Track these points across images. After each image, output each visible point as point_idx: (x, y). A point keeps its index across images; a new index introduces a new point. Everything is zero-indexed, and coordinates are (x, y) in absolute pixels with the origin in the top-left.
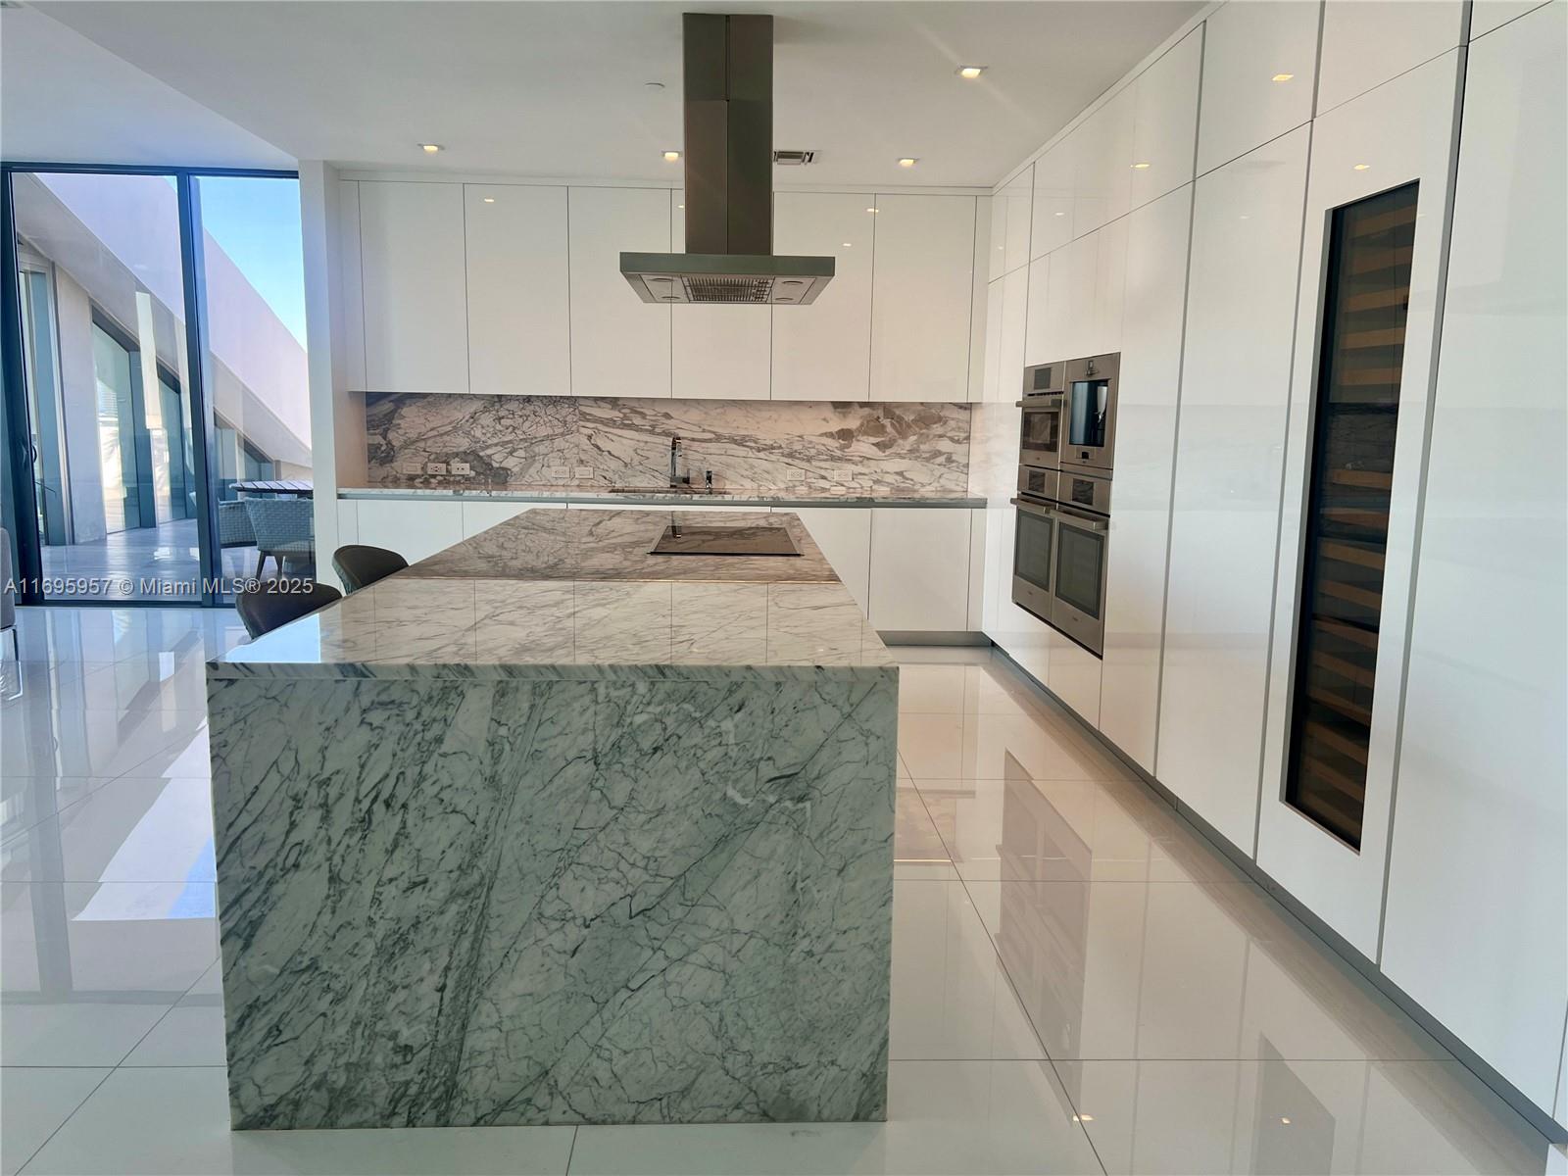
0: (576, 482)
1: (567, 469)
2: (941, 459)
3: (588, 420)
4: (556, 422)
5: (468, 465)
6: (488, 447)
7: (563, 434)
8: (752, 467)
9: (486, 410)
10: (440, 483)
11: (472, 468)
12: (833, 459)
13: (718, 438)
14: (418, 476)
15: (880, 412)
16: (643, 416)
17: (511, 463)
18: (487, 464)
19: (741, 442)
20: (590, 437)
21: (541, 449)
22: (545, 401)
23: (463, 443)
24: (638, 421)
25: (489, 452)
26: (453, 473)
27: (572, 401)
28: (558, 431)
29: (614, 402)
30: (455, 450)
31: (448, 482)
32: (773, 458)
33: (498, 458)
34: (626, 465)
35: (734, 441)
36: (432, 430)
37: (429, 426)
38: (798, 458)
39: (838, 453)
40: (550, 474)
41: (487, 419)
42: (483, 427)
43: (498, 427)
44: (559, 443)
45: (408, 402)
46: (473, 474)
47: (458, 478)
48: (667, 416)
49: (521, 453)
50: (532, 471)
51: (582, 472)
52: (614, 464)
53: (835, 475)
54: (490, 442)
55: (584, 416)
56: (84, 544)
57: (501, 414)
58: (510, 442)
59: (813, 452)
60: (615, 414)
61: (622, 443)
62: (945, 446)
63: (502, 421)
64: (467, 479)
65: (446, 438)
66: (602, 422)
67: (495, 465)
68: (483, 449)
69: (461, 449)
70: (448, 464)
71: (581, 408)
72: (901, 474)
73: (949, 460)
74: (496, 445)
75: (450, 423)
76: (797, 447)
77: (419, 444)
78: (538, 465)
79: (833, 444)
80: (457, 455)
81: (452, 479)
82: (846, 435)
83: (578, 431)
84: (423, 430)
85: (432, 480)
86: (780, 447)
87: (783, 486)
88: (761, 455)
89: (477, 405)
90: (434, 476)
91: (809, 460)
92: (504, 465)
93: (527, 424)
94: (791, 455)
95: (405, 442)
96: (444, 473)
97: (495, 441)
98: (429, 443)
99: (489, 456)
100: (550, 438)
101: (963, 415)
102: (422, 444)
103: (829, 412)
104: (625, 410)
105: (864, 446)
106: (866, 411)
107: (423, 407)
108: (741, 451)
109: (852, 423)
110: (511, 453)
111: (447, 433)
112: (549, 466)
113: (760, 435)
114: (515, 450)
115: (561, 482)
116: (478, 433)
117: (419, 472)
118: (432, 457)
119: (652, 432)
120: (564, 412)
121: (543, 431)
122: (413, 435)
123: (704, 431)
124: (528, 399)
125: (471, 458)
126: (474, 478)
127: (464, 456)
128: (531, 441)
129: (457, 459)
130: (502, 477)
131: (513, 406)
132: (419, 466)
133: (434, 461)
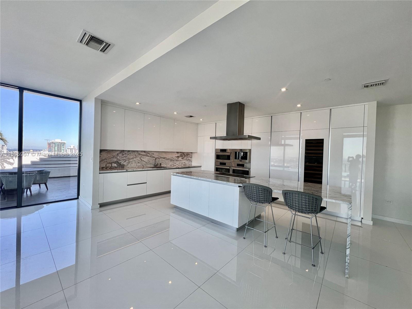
0: (137, 166)
1: (136, 164)
2: (189, 160)
3: (140, 155)
4: (134, 155)
5: (116, 164)
6: (120, 160)
7: (135, 158)
8: (166, 162)
9: (120, 153)
10: (109, 168)
11: (117, 165)
12: (177, 161)
13: (161, 158)
14: (104, 167)
15: (182, 153)
16: (149, 154)
17: (125, 163)
18: (120, 164)
19: (164, 158)
20: (140, 158)
21: (131, 160)
22: (132, 151)
23: (115, 160)
24: (148, 155)
25: (121, 161)
26: (113, 166)
27: (137, 151)
28: (134, 157)
29: (145, 152)
30: (113, 161)
31: (111, 168)
32: (169, 161)
33: (122, 162)
34: (146, 163)
35: (163, 158)
36: (108, 157)
37: (108, 156)
39: (177, 160)
40: (133, 165)
41: (120, 155)
42: (119, 156)
43: (123, 156)
44: (134, 159)
45: (103, 151)
46: (117, 166)
47: (113, 167)
48: (153, 154)
49: (127, 161)
50: (129, 165)
51: (139, 164)
52: (144, 163)
53: (177, 163)
54: (121, 159)
55: (139, 154)
57: (123, 154)
58: (125, 159)
59: (174, 160)
60: (145, 154)
61: (146, 159)
62: (189, 158)
63: (124, 155)
64: (116, 167)
65: (111, 159)
66: (142, 155)
67: (122, 164)
68: (119, 161)
69: (115, 161)
70: (111, 164)
71: (139, 153)
72: (185, 162)
73: (190, 160)
74: (122, 160)
75: (112, 156)
76: (172, 159)
77: (105, 160)
78: (130, 164)
79: (177, 158)
80: (113, 162)
81: (112, 167)
82: (178, 157)
83: (138, 157)
84: (106, 157)
85: (108, 168)
87: (170, 165)
88: (167, 160)
89: (118, 152)
90: (108, 167)
91: (173, 161)
92: (123, 164)
93: (129, 156)
94: (171, 160)
95: (102, 160)
96: (111, 166)
97: (122, 159)
98: (107, 160)
99: (121, 162)
100: (133, 158)
101: (191, 154)
102: (106, 160)
103: (176, 153)
104: (146, 153)
105: (180, 159)
106: (180, 153)
107: (107, 152)
108: (164, 160)
109: (179, 155)
110: (125, 162)
111: (112, 158)
112: (132, 164)
113: (167, 157)
114: (126, 161)
115: (135, 167)
116: (118, 158)
117: (105, 166)
118: (108, 163)
119: (151, 157)
120: (136, 153)
121: (132, 157)
122: (104, 159)
123: (159, 156)
124: (129, 151)
125: (117, 163)
126: (117, 167)
127: (115, 163)
128: (129, 159)
129: (113, 163)
130: (123, 167)
131: (126, 152)
132: (105, 165)
133: (108, 164)
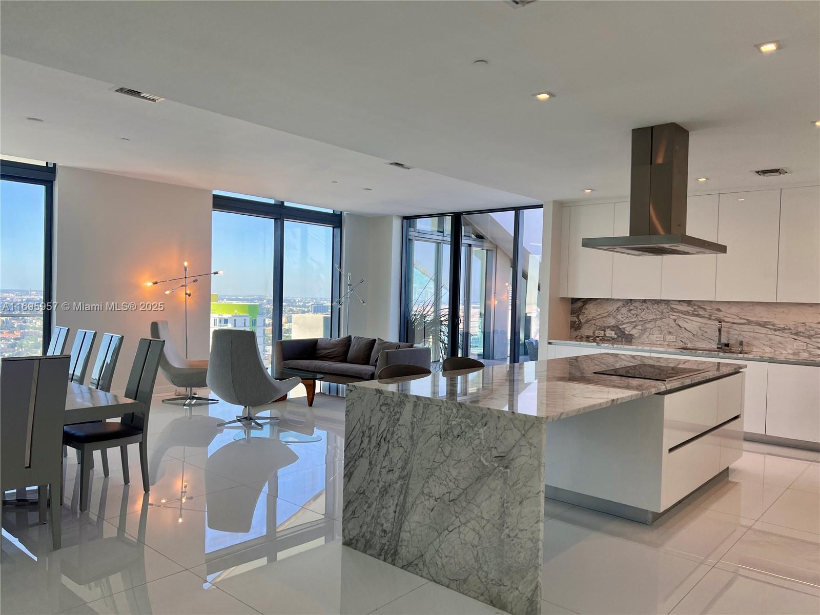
0: (666, 343)
1: (662, 336)
3: (675, 312)
4: (658, 312)
5: (614, 332)
6: (624, 324)
7: (661, 319)
8: (770, 340)
9: (624, 306)
10: (600, 340)
11: (615, 334)
13: (749, 323)
14: (591, 336)
16: (705, 309)
17: (634, 332)
18: (622, 332)
19: (763, 325)
20: (675, 320)
21: (649, 325)
22: (653, 302)
23: (612, 322)
24: (701, 312)
25: (624, 326)
26: (607, 335)
27: (667, 302)
28: (658, 317)
29: (689, 303)
30: (608, 325)
31: (604, 340)
32: (784, 335)
33: (628, 329)
34: (694, 335)
35: (760, 325)
36: (599, 315)
37: (598, 313)
38: (802, 336)
40: (653, 338)
41: (624, 310)
42: (622, 314)
43: (629, 314)
44: (659, 323)
45: (589, 302)
46: (616, 336)
47: (609, 338)
48: (719, 310)
49: (640, 327)
50: (645, 336)
51: (670, 338)
52: (687, 335)
54: (625, 322)
55: (673, 310)
56: (498, 359)
57: (631, 308)
58: (634, 322)
59: (812, 333)
60: (690, 309)
61: (692, 324)
63: (631, 311)
64: (613, 338)
65: (604, 319)
66: (682, 313)
67: (627, 333)
68: (622, 325)
69: (611, 325)
70: (605, 331)
71: (671, 305)
74: (628, 323)
75: (607, 312)
76: (801, 329)
77: (592, 321)
78: (647, 334)
80: (609, 327)
81: (606, 338)
83: (669, 317)
84: (595, 315)
85: (597, 339)
86: (790, 329)
87: (791, 352)
88: (777, 333)
89: (620, 304)
90: (598, 337)
91: (810, 337)
92: (631, 333)
93: (643, 313)
94: (797, 334)
95: (586, 320)
96: (603, 335)
97: (627, 321)
98: (597, 321)
99: (624, 328)
100: (654, 320)
102: (594, 322)
104: (694, 307)
107: (596, 305)
108: (764, 330)
110: (634, 327)
111: (606, 317)
112: (653, 334)
113: (776, 321)
114: (636, 326)
115: (659, 343)
116: (619, 317)
117: (592, 334)
118: (598, 328)
119: (709, 318)
120: (662, 307)
121: (651, 317)
122: (590, 317)
123: (741, 319)
124: (645, 301)
125: (615, 329)
126: (616, 338)
127: (612, 328)
128: (645, 322)
129: (609, 329)
130: (630, 339)
131: (637, 304)
132: (592, 332)
133: (598, 330)
